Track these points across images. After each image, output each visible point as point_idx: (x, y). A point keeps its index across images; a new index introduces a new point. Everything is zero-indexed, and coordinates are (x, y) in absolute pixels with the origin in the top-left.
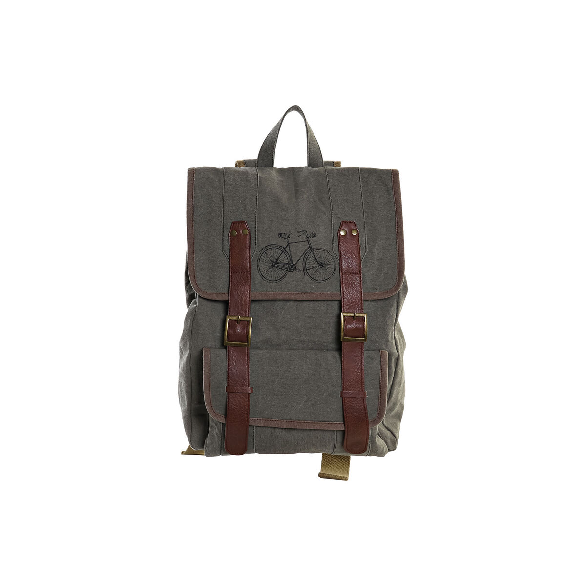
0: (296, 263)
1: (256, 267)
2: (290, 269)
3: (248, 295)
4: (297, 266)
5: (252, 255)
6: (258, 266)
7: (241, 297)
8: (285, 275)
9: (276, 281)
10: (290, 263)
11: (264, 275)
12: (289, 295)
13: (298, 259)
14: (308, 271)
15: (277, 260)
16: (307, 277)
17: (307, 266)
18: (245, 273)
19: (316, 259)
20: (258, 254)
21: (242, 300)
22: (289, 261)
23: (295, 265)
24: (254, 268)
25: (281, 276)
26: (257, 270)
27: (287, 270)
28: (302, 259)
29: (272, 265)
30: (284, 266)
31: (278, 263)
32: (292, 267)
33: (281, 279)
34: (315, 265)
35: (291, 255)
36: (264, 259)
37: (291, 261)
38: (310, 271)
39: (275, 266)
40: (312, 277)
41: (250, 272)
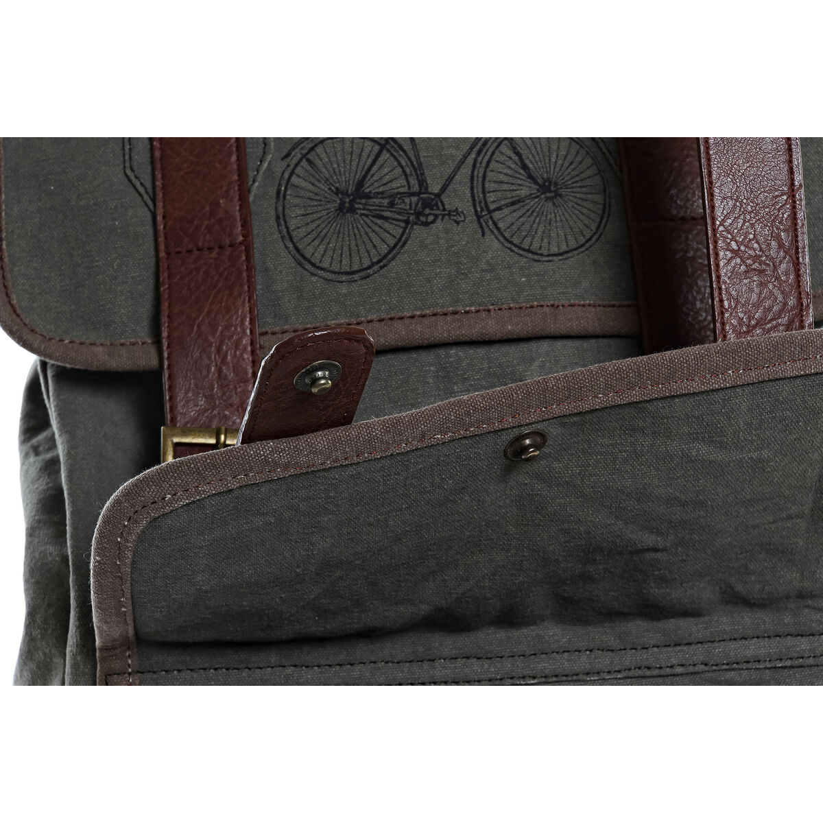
0: (444, 189)
1: (273, 222)
2: (418, 214)
3: (246, 341)
4: (449, 202)
5: (251, 174)
6: (281, 218)
7: (219, 350)
8: (400, 243)
9: (364, 273)
10: (416, 188)
11: (308, 252)
12: (426, 321)
13: (448, 171)
14: (497, 215)
15: (361, 183)
16: (493, 244)
17: (491, 197)
18: (228, 251)
19: (525, 167)
20: (279, 167)
21: (224, 360)
22: (413, 181)
23: (438, 195)
24: (265, 232)
25: (384, 249)
26: (277, 236)
27: (407, 222)
28: (466, 170)
29: (341, 209)
30: (392, 204)
31: (368, 196)
32: (427, 204)
33: (383, 261)
34: (524, 192)
35: (417, 157)
36: (303, 184)
37: (422, 183)
38: (505, 218)
39: (352, 210)
40: (516, 240)
41: (248, 245)
